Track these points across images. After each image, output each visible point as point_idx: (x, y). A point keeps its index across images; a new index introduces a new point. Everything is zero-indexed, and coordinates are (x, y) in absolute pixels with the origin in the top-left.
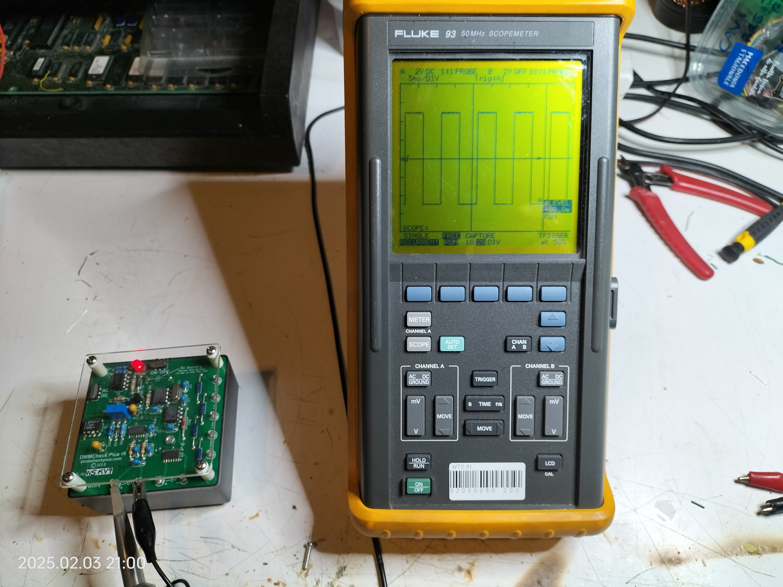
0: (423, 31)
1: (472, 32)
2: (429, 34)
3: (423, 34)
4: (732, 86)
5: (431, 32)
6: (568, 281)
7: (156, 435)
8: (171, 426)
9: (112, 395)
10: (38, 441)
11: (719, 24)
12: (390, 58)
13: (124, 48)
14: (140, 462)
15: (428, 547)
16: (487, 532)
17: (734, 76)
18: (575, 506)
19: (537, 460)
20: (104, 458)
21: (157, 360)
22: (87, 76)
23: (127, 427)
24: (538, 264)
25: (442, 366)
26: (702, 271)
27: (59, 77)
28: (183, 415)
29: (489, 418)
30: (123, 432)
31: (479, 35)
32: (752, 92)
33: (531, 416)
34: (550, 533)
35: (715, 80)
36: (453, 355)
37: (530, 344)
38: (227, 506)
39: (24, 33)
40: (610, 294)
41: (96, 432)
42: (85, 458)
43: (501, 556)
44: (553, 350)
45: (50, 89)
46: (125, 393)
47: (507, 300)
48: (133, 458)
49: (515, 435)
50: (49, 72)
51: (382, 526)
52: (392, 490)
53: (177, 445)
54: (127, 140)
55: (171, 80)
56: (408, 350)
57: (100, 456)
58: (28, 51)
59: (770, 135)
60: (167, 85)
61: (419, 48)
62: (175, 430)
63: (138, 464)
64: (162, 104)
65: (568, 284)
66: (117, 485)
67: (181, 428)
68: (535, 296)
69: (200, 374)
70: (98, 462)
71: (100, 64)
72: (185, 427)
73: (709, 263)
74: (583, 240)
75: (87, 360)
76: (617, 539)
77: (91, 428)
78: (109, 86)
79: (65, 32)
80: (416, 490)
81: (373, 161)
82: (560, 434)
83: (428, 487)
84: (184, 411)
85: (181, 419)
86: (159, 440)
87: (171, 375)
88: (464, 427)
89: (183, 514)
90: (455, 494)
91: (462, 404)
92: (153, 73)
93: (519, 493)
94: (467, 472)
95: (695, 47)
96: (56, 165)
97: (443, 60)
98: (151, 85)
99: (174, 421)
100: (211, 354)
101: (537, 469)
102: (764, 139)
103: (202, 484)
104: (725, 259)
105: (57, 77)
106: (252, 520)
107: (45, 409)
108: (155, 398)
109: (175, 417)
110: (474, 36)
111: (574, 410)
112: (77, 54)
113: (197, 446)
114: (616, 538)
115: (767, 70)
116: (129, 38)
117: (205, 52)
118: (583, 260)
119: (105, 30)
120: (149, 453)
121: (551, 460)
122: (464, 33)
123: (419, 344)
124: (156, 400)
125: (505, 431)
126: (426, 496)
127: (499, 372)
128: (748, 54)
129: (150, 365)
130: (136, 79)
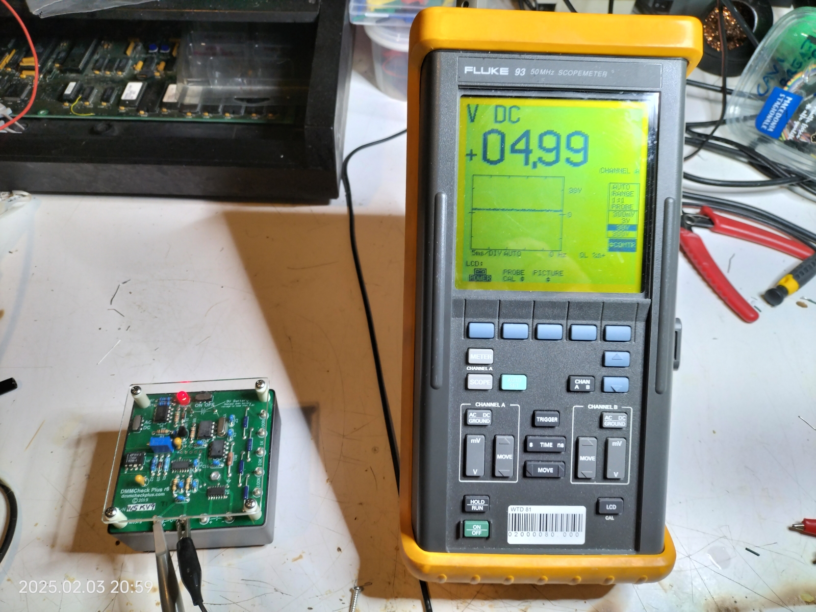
0: (492, 68)
1: (542, 70)
2: (498, 71)
3: (492, 71)
4: (771, 130)
5: (501, 69)
6: (632, 321)
7: (200, 470)
8: (217, 461)
9: (155, 428)
10: (70, 476)
11: (757, 68)
12: (460, 93)
13: (157, 74)
14: (184, 498)
15: (478, 592)
16: (546, 578)
17: (772, 120)
18: (635, 552)
19: (597, 504)
20: (146, 493)
21: (203, 392)
22: (120, 102)
23: (171, 461)
24: (603, 303)
25: (503, 405)
26: (746, 313)
27: (90, 102)
28: (229, 450)
29: (550, 460)
30: (167, 467)
31: (548, 73)
32: (791, 136)
33: (593, 458)
34: (611, 579)
35: (752, 123)
36: (514, 394)
37: (593, 384)
38: (268, 547)
39: (54, 56)
40: (674, 334)
41: (138, 466)
42: (127, 493)
43: (554, 602)
44: (617, 391)
45: (81, 113)
46: (168, 426)
47: (570, 339)
48: (176, 493)
49: (576, 477)
50: (80, 96)
51: (439, 570)
52: (449, 533)
53: (223, 482)
54: (165, 167)
55: (206, 108)
56: (470, 387)
57: (142, 491)
58: (57, 75)
59: (809, 179)
60: (202, 113)
61: (489, 84)
62: (220, 466)
63: (182, 500)
64: (197, 132)
65: (632, 323)
66: (160, 521)
67: (226, 464)
68: (599, 335)
69: (247, 407)
70: (139, 498)
71: (133, 90)
72: (231, 464)
73: (753, 305)
74: (648, 279)
75: (132, 390)
76: (672, 586)
77: (133, 461)
78: (142, 112)
79: (96, 57)
80: (474, 533)
81: (439, 195)
82: (622, 477)
83: (487, 530)
84: (230, 446)
85: (228, 455)
86: (205, 476)
87: (217, 408)
88: (524, 468)
89: (223, 555)
90: (513, 538)
91: (522, 445)
92: (188, 100)
93: (579, 538)
94: (526, 515)
95: (732, 90)
96: (88, 191)
97: (511, 97)
98: (186, 113)
99: (220, 457)
100: (260, 388)
101: (597, 512)
102: (803, 183)
103: (249, 523)
104: (768, 303)
105: (88, 101)
106: (295, 562)
107: (78, 442)
108: (200, 432)
109: (221, 452)
110: (543, 74)
111: (636, 452)
112: (109, 79)
113: (244, 483)
114: (670, 585)
115: (806, 115)
116: (162, 65)
117: (243, 80)
118: (649, 300)
119: (137, 56)
120: (193, 489)
121: (613, 503)
122: (534, 71)
123: (481, 382)
124: (201, 434)
125: (566, 473)
126: (483, 540)
127: (561, 412)
128: (787, 99)
129: (195, 397)
130: (170, 106)
